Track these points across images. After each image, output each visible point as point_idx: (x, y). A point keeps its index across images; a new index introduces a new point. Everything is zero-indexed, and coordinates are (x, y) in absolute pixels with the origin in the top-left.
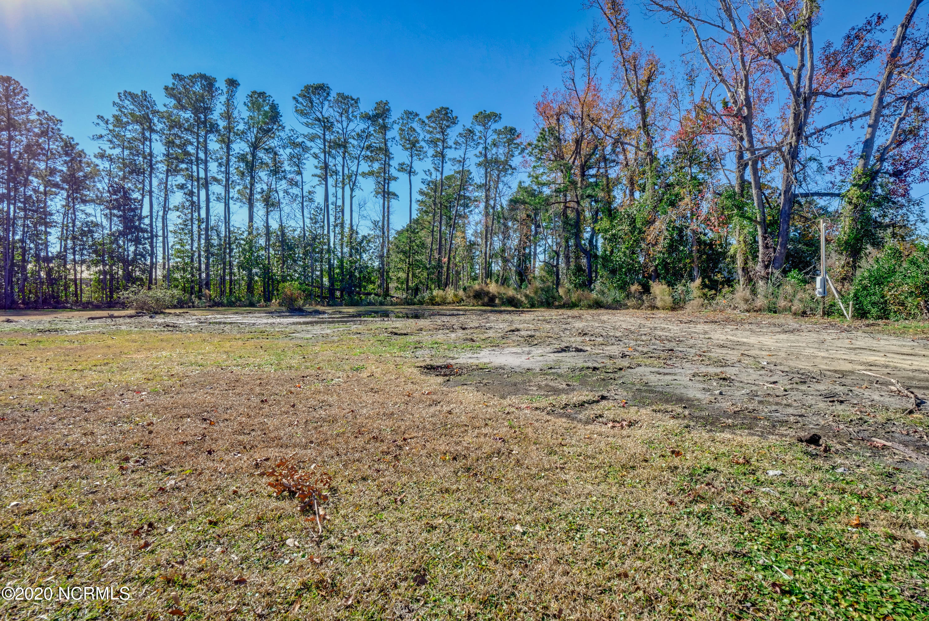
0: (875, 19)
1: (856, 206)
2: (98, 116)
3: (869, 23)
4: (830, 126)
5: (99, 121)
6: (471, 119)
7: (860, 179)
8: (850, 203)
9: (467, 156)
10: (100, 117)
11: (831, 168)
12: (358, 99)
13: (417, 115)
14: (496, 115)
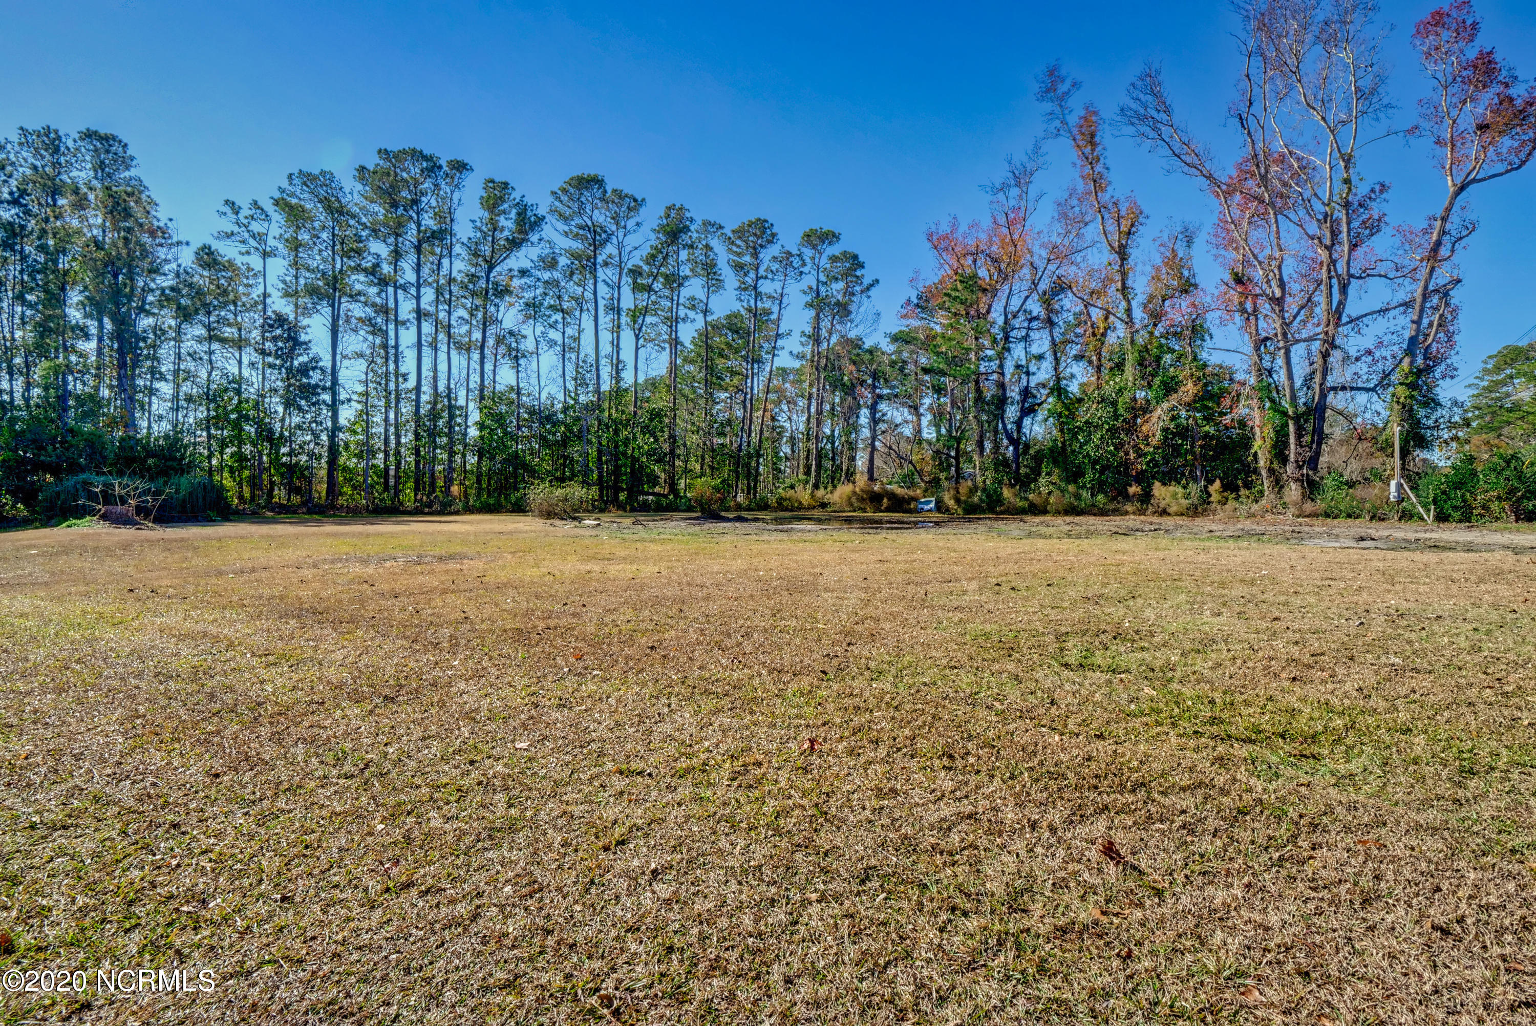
0: (1377, 188)
1: (1404, 407)
2: (227, 202)
3: (1373, 191)
4: (1366, 315)
5: (227, 209)
6: (798, 238)
7: (1406, 378)
8: (1398, 402)
9: (785, 291)
10: (230, 203)
11: (1357, 359)
12: (643, 200)
13: (721, 227)
14: (834, 235)
